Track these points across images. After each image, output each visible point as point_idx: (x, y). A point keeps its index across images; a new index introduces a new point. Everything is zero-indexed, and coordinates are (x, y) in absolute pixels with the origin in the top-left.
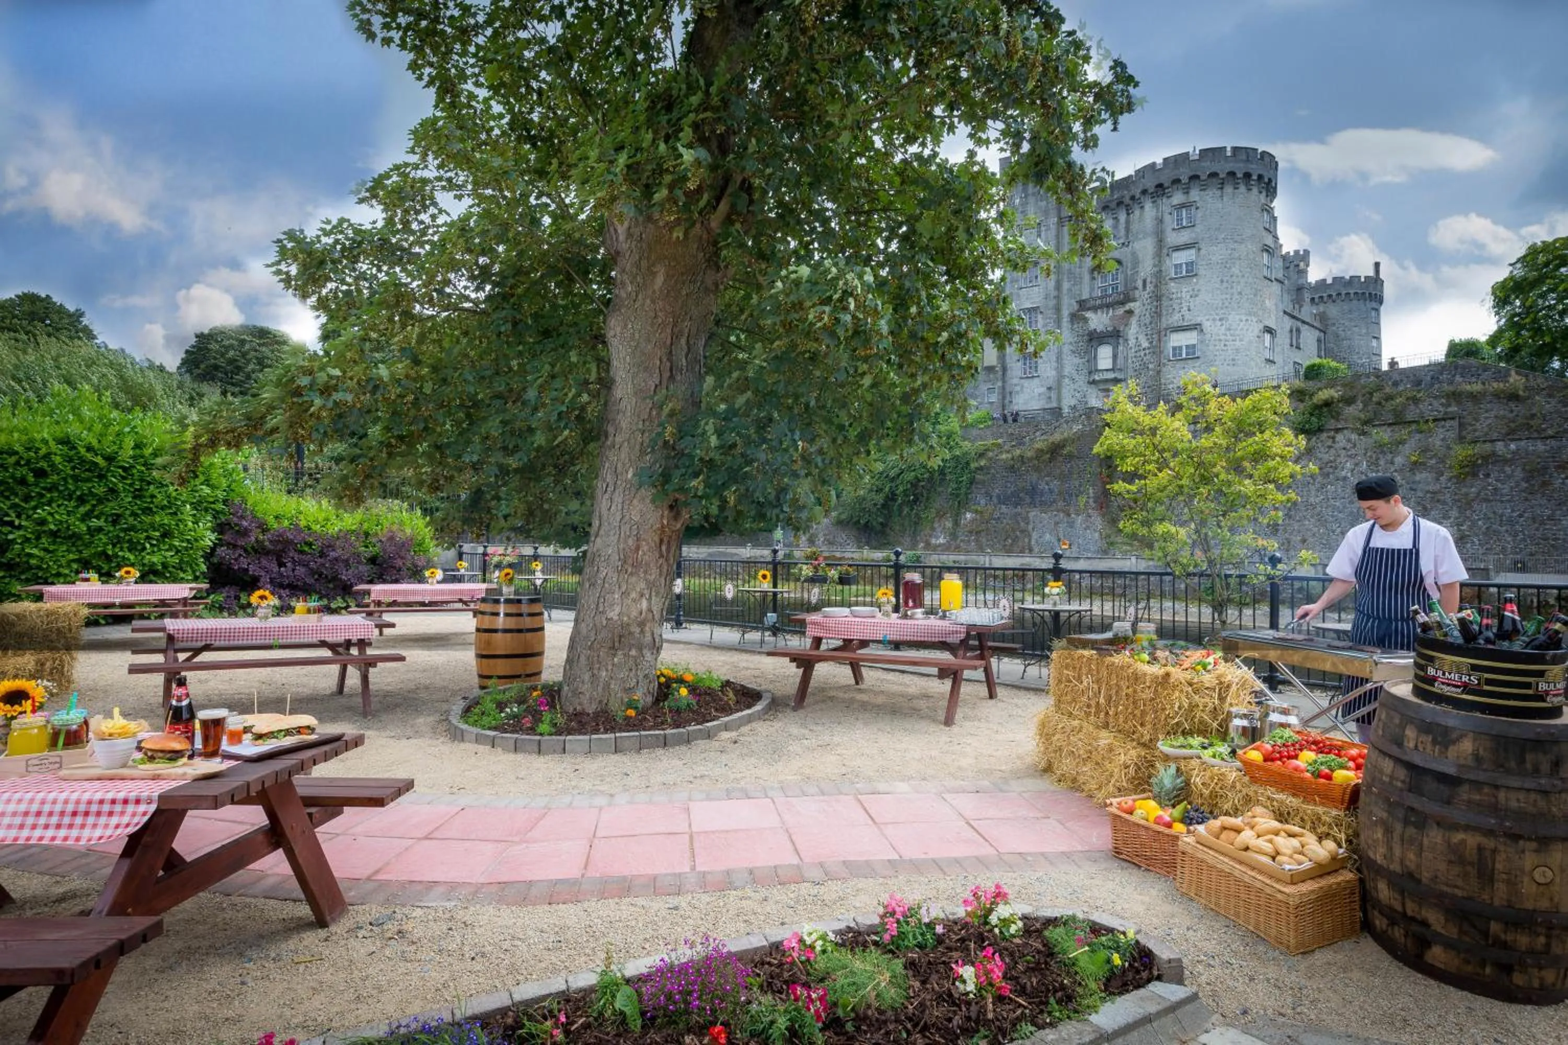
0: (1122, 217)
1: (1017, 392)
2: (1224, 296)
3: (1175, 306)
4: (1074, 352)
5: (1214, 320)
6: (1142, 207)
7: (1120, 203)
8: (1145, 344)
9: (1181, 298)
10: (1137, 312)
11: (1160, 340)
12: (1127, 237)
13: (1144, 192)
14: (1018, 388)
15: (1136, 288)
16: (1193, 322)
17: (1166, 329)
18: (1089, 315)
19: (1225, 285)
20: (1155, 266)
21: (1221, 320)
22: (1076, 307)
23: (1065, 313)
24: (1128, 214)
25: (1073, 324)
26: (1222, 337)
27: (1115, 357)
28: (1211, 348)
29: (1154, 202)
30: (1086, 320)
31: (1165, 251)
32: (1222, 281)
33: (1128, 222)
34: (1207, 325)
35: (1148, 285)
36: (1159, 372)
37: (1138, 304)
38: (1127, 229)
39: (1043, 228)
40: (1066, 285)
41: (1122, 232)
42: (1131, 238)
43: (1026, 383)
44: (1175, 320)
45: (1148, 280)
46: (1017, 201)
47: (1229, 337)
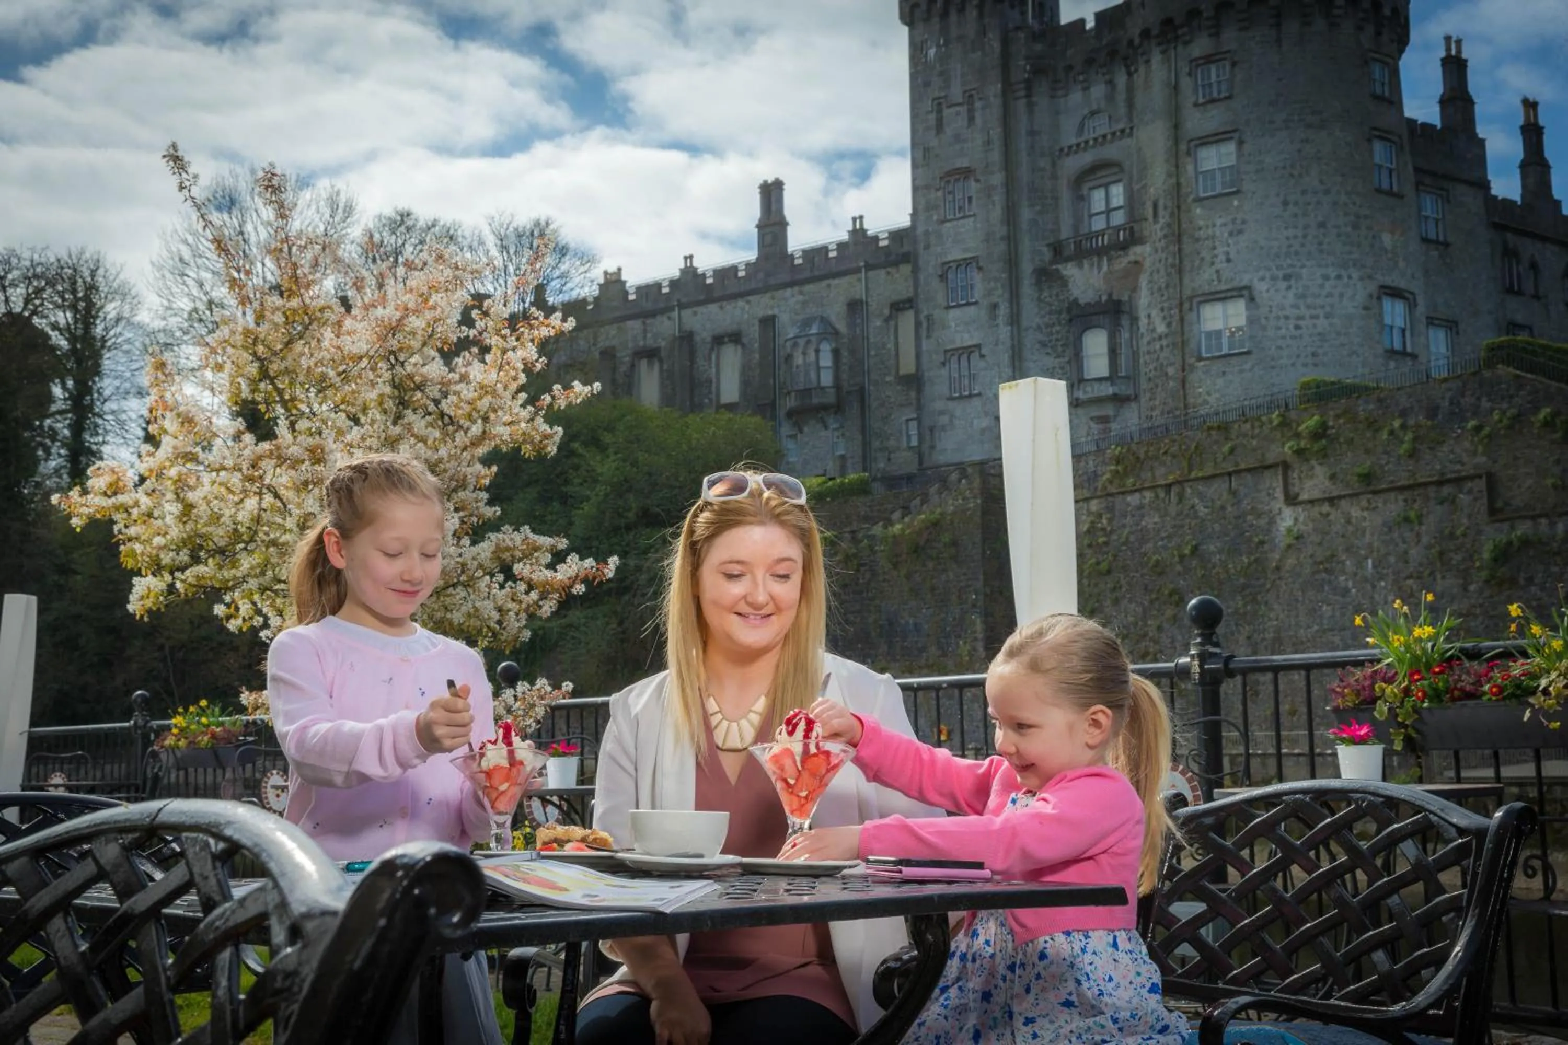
0: (1121, 79)
1: (943, 428)
2: (1291, 232)
3: (1204, 253)
4: (1043, 345)
5: (1274, 278)
6: (1147, 62)
7: (1113, 54)
8: (1161, 328)
9: (1213, 237)
10: (1147, 264)
11: (1182, 320)
12: (1130, 119)
13: (1146, 34)
14: (944, 419)
15: (1146, 220)
16: (1236, 284)
17: (1191, 299)
18: (1069, 270)
19: (1291, 208)
20: (1169, 175)
21: (1287, 278)
22: (1047, 254)
23: (1027, 268)
24: (1130, 74)
25: (1041, 290)
26: (1289, 312)
27: (1113, 352)
28: (1271, 333)
29: (1163, 52)
30: (1064, 282)
31: (1183, 147)
32: (1285, 203)
33: (1130, 90)
34: (1261, 287)
35: (1161, 212)
36: (1184, 382)
37: (1147, 249)
38: (1130, 103)
39: (978, 104)
40: (1026, 214)
41: (1122, 110)
42: (1136, 121)
43: (958, 408)
44: (1203, 279)
45: (1161, 203)
46: (932, 52)
47: (1303, 311)
